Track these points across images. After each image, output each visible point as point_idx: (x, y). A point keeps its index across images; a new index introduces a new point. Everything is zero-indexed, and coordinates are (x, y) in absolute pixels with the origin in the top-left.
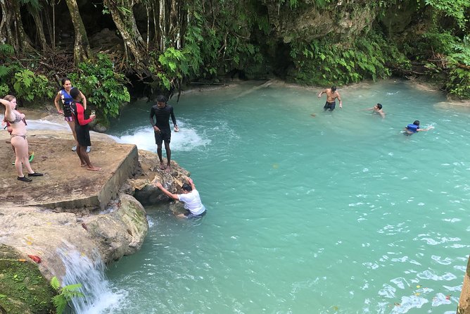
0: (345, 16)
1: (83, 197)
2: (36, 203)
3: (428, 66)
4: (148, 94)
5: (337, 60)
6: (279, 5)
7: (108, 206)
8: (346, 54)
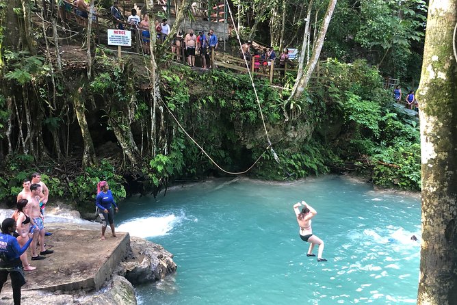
0: (291, 129)
1: (81, 279)
2: (39, 287)
3: (357, 164)
4: (141, 190)
5: (288, 161)
6: (242, 122)
7: (102, 287)
8: (294, 156)
